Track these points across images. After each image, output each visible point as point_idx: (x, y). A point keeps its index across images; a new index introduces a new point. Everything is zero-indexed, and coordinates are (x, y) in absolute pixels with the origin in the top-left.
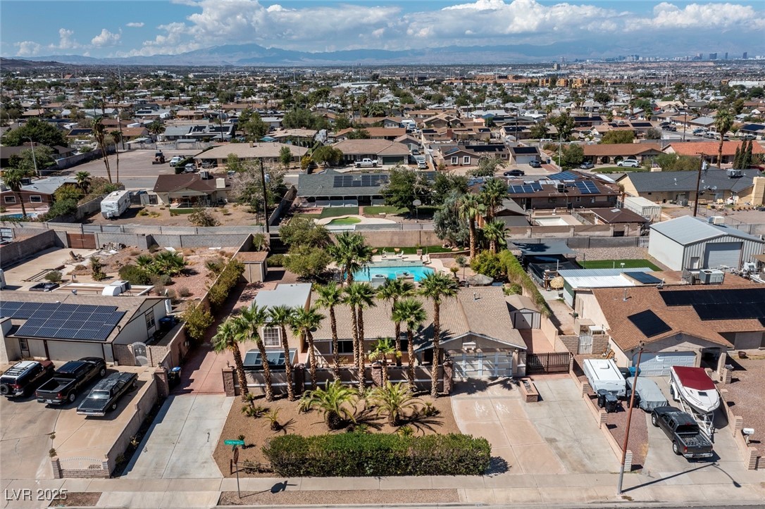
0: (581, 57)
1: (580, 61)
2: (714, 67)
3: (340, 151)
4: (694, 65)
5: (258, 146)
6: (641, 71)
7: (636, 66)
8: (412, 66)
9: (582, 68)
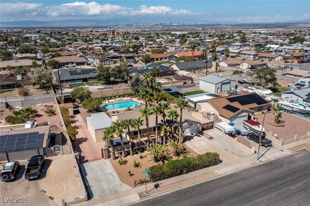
0: (117, 24)
1: (117, 25)
2: (162, 28)
3: (58, 61)
4: (156, 27)
5: (19, 61)
6: (139, 29)
7: (137, 27)
8: (51, 27)
9: (119, 28)
